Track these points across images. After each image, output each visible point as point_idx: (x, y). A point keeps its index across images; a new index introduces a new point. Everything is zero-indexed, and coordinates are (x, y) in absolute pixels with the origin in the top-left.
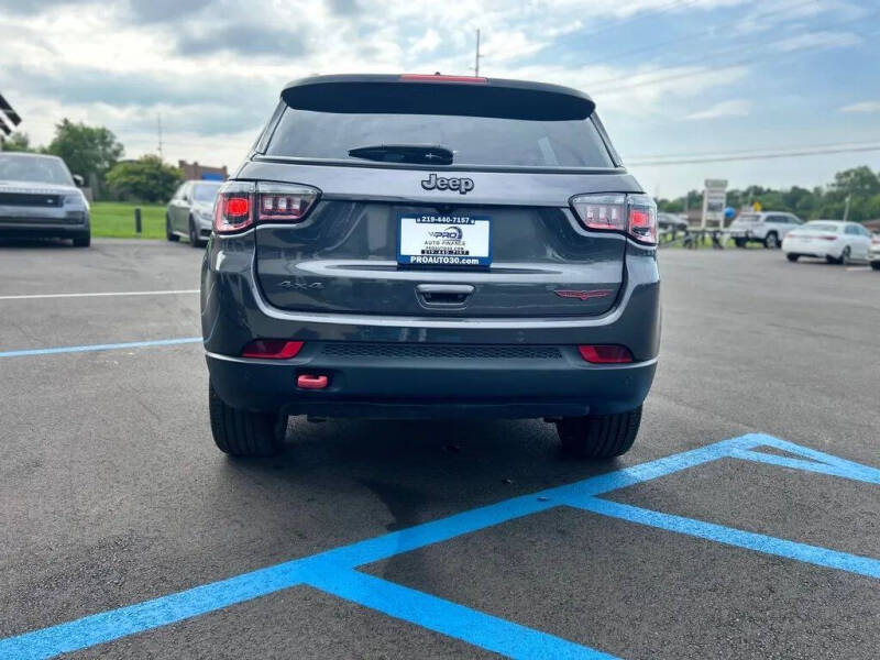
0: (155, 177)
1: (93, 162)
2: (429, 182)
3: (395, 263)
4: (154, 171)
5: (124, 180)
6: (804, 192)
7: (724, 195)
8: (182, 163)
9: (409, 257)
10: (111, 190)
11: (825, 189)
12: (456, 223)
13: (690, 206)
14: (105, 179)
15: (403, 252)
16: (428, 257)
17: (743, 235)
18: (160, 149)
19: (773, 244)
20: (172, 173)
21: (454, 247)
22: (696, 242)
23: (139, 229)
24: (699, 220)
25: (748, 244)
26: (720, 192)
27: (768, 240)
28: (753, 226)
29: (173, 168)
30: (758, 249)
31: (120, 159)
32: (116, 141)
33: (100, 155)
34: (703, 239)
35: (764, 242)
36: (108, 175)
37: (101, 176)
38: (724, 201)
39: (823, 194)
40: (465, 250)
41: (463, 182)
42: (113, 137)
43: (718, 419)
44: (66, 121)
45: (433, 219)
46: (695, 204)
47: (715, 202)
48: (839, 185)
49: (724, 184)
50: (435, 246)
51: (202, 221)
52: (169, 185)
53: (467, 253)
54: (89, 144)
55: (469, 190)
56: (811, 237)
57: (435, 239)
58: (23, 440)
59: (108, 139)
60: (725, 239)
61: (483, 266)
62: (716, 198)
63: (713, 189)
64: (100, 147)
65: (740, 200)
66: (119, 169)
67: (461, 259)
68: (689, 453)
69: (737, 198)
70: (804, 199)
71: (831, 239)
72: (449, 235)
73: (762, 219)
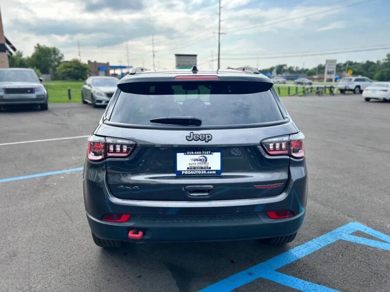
0: (77, 69)
1: (50, 63)
2: (190, 137)
3: (175, 175)
4: (77, 66)
5: (64, 70)
6: (372, 63)
7: (335, 67)
8: (89, 62)
9: (181, 171)
10: (59, 75)
11: (382, 62)
12: (204, 154)
13: (319, 72)
14: (56, 70)
15: (178, 169)
16: (191, 171)
17: (344, 88)
18: (79, 55)
19: (358, 92)
20: (85, 67)
21: (203, 166)
22: (322, 93)
23: (70, 98)
24: (323, 79)
25: (347, 92)
26: (333, 65)
27: (356, 90)
28: (349, 84)
29: (85, 65)
30: (351, 94)
31: (62, 61)
32: (60, 53)
33: (53, 60)
34: (325, 91)
35: (354, 91)
36: (57, 68)
37: (54, 70)
38: (335, 70)
39: (381, 64)
40: (209, 166)
41: (207, 136)
42: (59, 51)
43: (335, 213)
44: (38, 45)
45: (192, 153)
46: (321, 71)
47: (330, 70)
48: (389, 59)
49: (335, 61)
50: (194, 165)
51: (97, 96)
52: (84, 72)
53: (210, 168)
54: (49, 55)
55: (210, 140)
56: (376, 90)
57: (193, 162)
58: (9, 238)
59: (57, 52)
60: (335, 91)
61: (218, 174)
62: (331, 68)
63: (330, 64)
64: (53, 56)
65: (343, 68)
66: (62, 66)
67: (207, 171)
68: (321, 237)
69: (341, 67)
70: (372, 67)
71: (386, 91)
72: (201, 160)
73: (353, 80)
